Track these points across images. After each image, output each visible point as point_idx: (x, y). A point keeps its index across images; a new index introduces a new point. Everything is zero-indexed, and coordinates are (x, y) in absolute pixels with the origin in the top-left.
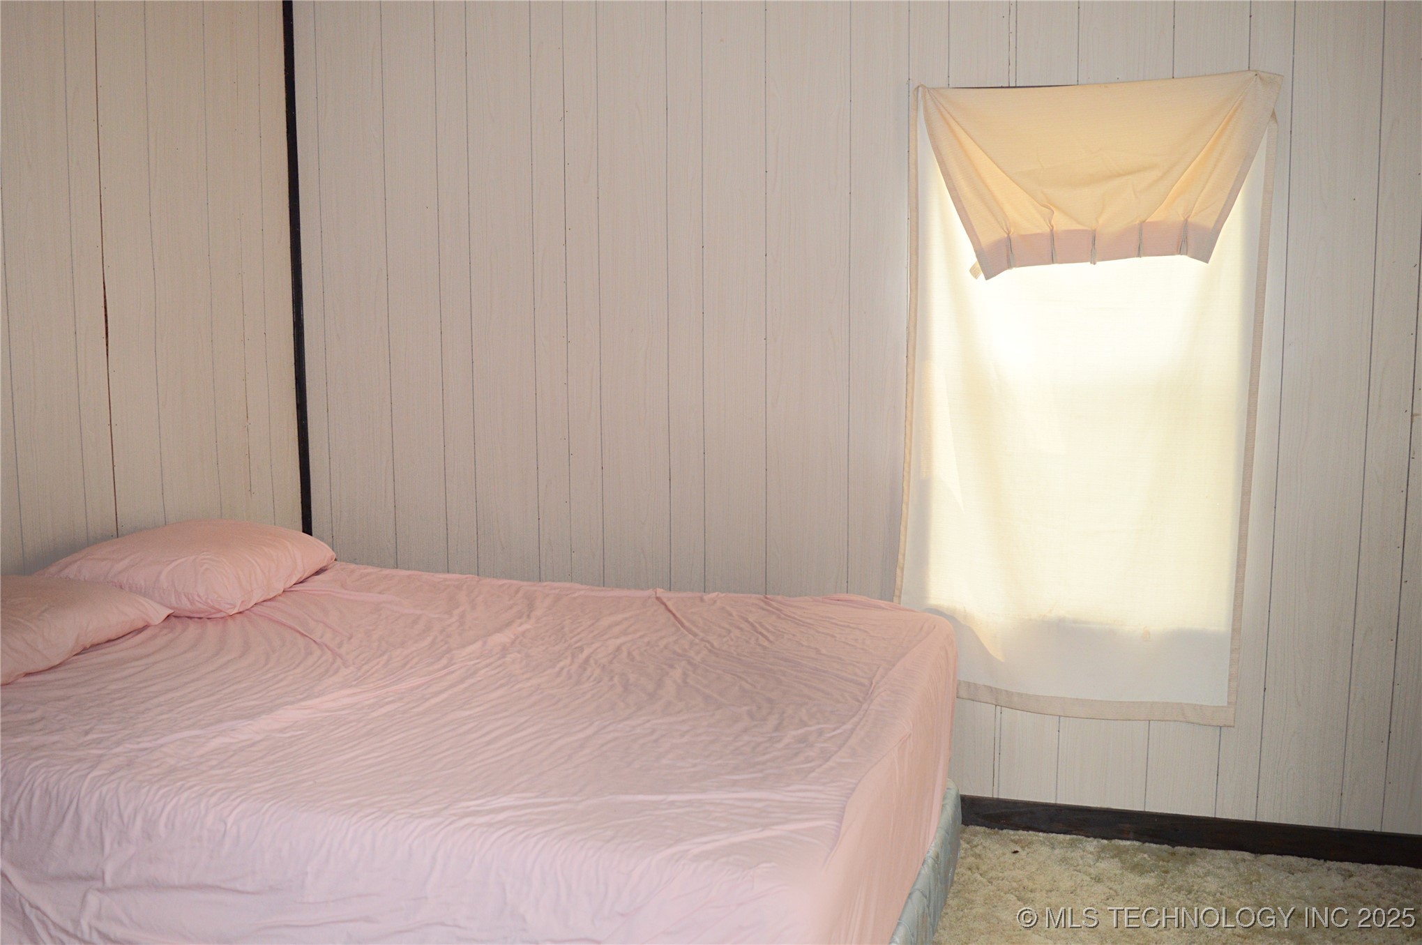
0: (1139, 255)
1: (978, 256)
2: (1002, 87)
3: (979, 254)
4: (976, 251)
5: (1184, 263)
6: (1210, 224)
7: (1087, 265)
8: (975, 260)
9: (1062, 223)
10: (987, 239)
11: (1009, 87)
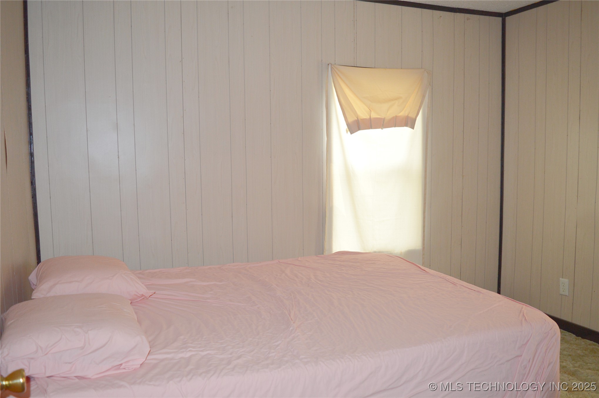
0: (395, 127)
1: (347, 126)
2: (352, 66)
3: (348, 125)
4: (347, 124)
5: (407, 130)
6: (414, 117)
7: (380, 129)
8: (347, 127)
9: (374, 115)
10: (350, 120)
11: (354, 67)
